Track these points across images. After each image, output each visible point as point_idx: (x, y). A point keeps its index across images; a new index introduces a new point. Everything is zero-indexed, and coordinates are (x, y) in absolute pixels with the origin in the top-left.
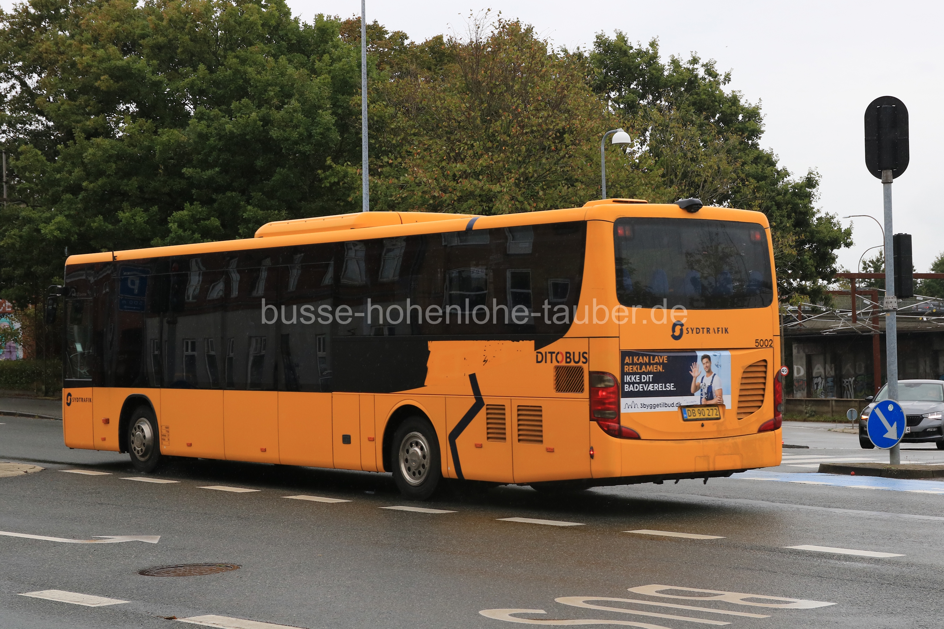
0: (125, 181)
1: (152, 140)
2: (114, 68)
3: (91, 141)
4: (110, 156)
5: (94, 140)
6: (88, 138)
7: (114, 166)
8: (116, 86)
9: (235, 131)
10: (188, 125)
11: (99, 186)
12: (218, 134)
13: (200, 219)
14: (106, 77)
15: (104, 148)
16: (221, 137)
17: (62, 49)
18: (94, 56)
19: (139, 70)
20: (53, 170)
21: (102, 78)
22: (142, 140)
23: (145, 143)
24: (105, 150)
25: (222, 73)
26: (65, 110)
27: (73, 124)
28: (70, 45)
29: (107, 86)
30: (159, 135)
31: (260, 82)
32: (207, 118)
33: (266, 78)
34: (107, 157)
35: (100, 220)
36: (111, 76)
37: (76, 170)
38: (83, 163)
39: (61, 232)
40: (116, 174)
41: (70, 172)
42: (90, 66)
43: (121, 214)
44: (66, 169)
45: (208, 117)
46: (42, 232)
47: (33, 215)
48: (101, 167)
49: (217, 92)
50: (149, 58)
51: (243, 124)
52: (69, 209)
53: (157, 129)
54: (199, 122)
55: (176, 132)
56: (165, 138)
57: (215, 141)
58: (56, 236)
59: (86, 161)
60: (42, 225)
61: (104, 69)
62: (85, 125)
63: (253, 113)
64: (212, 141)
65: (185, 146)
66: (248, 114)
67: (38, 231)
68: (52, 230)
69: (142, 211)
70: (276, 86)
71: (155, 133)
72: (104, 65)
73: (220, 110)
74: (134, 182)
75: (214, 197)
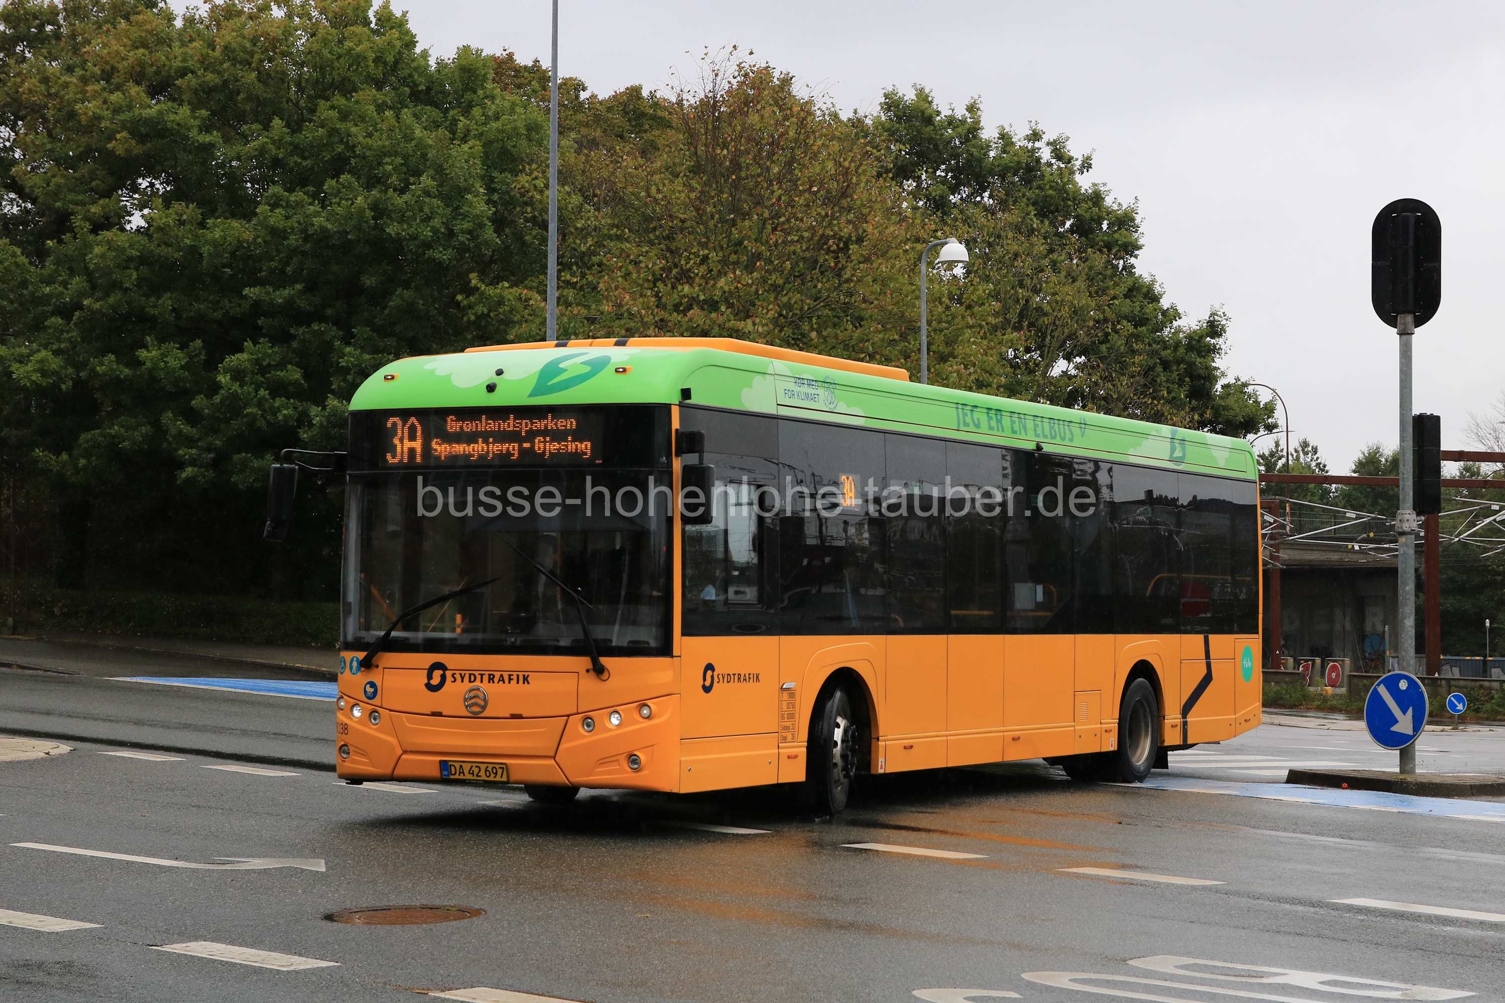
0: (153, 299)
1: (197, 236)
2: (140, 120)
3: (99, 235)
4: (130, 259)
5: (104, 233)
6: (95, 230)
7: (135, 276)
8: (139, 149)
9: (329, 226)
10: (256, 214)
11: (110, 305)
12: (302, 231)
13: (269, 368)
14: (125, 134)
15: (118, 246)
16: (306, 236)
17: (53, 90)
18: (105, 102)
19: (179, 124)
20: (40, 281)
21: (118, 136)
22: (180, 235)
23: (186, 241)
24: (121, 250)
25: (311, 134)
26: (58, 186)
27: (71, 207)
28: (66, 84)
29: (125, 150)
30: (208, 229)
31: (370, 149)
32: (284, 204)
33: (380, 143)
34: (124, 260)
35: (112, 361)
36: (133, 133)
37: (76, 280)
38: (87, 268)
39: (44, 375)
40: (139, 286)
41: (65, 284)
42: (99, 118)
43: (143, 354)
44: (59, 279)
45: (287, 202)
46: (15, 376)
48: (114, 275)
49: (301, 163)
50: (194, 106)
51: (342, 216)
52: (58, 341)
53: (204, 219)
54: (271, 211)
55: (235, 224)
56: (218, 234)
57: (297, 240)
58: (35, 382)
59: (91, 267)
60: (14, 366)
61: (123, 122)
62: (90, 210)
63: (359, 198)
64: (293, 240)
65: (249, 247)
66: (351, 199)
67: (8, 374)
68: (29, 373)
69: (178, 349)
70: (395, 156)
71: (202, 225)
72: (122, 117)
73: (305, 193)
74: (166, 301)
75: (292, 331)
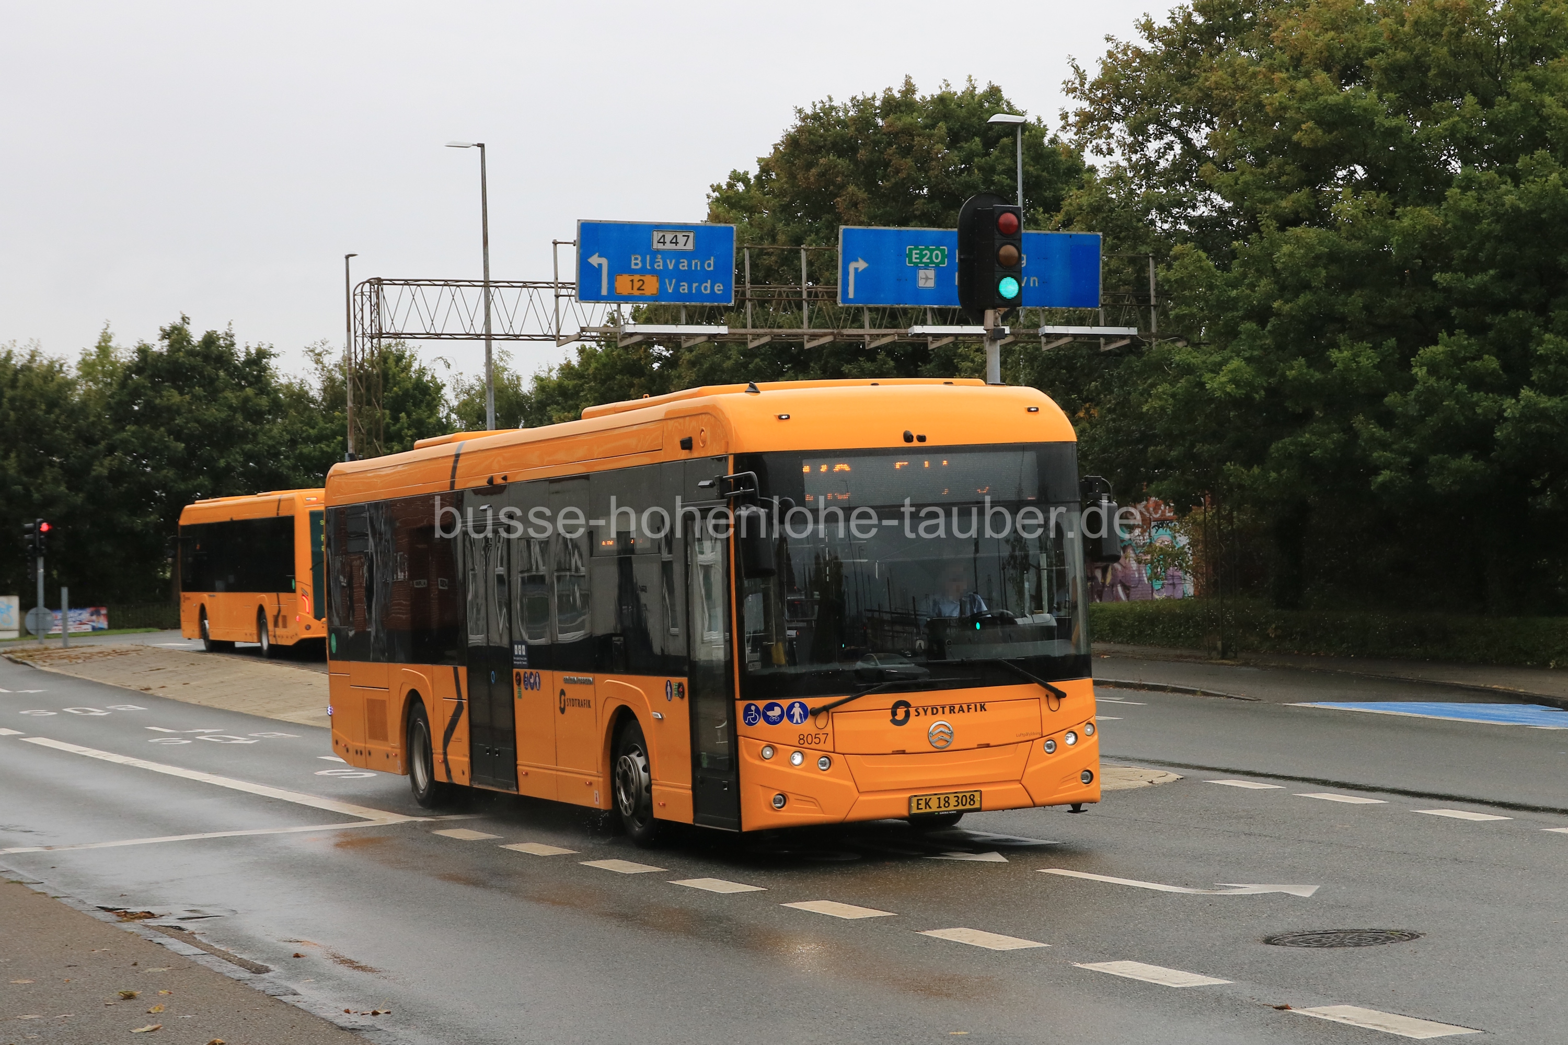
0: (1343, 297)
1: (1386, 227)
2: (1325, 108)
3: (1287, 233)
4: (1318, 257)
5: (1292, 231)
6: (1282, 228)
7: (1324, 273)
8: (1328, 138)
9: (1522, 206)
10: (1445, 199)
11: (1300, 306)
12: (1494, 213)
13: (1465, 359)
14: (1311, 124)
15: (1307, 243)
16: (1498, 217)
17: (1241, 82)
18: (1292, 91)
19: (1365, 110)
20: (1226, 284)
21: (1304, 126)
22: (1369, 226)
23: (1374, 232)
24: (1310, 248)
25: (1503, 108)
26: (1245, 183)
27: (1259, 206)
28: (1254, 75)
29: (1312, 140)
30: (1398, 218)
32: (1476, 186)
34: (1313, 258)
35: (1301, 365)
36: (1320, 123)
37: (1264, 282)
38: (1274, 270)
39: (1238, 386)
40: (1327, 286)
41: (1252, 286)
42: (1285, 108)
44: (1247, 281)
45: (1480, 183)
46: (1208, 386)
47: (1193, 361)
48: (1303, 274)
49: (1495, 140)
50: (1382, 89)
51: (1536, 194)
52: (1251, 348)
53: (1394, 208)
54: (1463, 193)
55: (1425, 211)
56: (1406, 222)
57: (1489, 224)
58: (1229, 393)
59: (1278, 266)
60: (1207, 376)
61: (1308, 110)
62: (1278, 206)
63: (1554, 175)
64: (1485, 225)
65: (1439, 234)
66: (1546, 176)
67: (1202, 385)
68: (1222, 383)
69: (1371, 348)
71: (1392, 214)
72: (1308, 105)
73: (1498, 172)
74: (1357, 299)
75: (1488, 319)
